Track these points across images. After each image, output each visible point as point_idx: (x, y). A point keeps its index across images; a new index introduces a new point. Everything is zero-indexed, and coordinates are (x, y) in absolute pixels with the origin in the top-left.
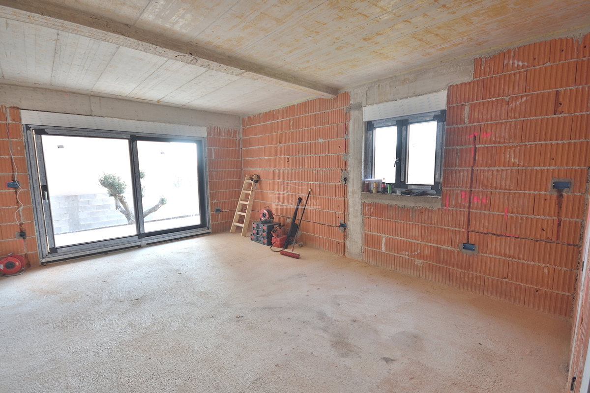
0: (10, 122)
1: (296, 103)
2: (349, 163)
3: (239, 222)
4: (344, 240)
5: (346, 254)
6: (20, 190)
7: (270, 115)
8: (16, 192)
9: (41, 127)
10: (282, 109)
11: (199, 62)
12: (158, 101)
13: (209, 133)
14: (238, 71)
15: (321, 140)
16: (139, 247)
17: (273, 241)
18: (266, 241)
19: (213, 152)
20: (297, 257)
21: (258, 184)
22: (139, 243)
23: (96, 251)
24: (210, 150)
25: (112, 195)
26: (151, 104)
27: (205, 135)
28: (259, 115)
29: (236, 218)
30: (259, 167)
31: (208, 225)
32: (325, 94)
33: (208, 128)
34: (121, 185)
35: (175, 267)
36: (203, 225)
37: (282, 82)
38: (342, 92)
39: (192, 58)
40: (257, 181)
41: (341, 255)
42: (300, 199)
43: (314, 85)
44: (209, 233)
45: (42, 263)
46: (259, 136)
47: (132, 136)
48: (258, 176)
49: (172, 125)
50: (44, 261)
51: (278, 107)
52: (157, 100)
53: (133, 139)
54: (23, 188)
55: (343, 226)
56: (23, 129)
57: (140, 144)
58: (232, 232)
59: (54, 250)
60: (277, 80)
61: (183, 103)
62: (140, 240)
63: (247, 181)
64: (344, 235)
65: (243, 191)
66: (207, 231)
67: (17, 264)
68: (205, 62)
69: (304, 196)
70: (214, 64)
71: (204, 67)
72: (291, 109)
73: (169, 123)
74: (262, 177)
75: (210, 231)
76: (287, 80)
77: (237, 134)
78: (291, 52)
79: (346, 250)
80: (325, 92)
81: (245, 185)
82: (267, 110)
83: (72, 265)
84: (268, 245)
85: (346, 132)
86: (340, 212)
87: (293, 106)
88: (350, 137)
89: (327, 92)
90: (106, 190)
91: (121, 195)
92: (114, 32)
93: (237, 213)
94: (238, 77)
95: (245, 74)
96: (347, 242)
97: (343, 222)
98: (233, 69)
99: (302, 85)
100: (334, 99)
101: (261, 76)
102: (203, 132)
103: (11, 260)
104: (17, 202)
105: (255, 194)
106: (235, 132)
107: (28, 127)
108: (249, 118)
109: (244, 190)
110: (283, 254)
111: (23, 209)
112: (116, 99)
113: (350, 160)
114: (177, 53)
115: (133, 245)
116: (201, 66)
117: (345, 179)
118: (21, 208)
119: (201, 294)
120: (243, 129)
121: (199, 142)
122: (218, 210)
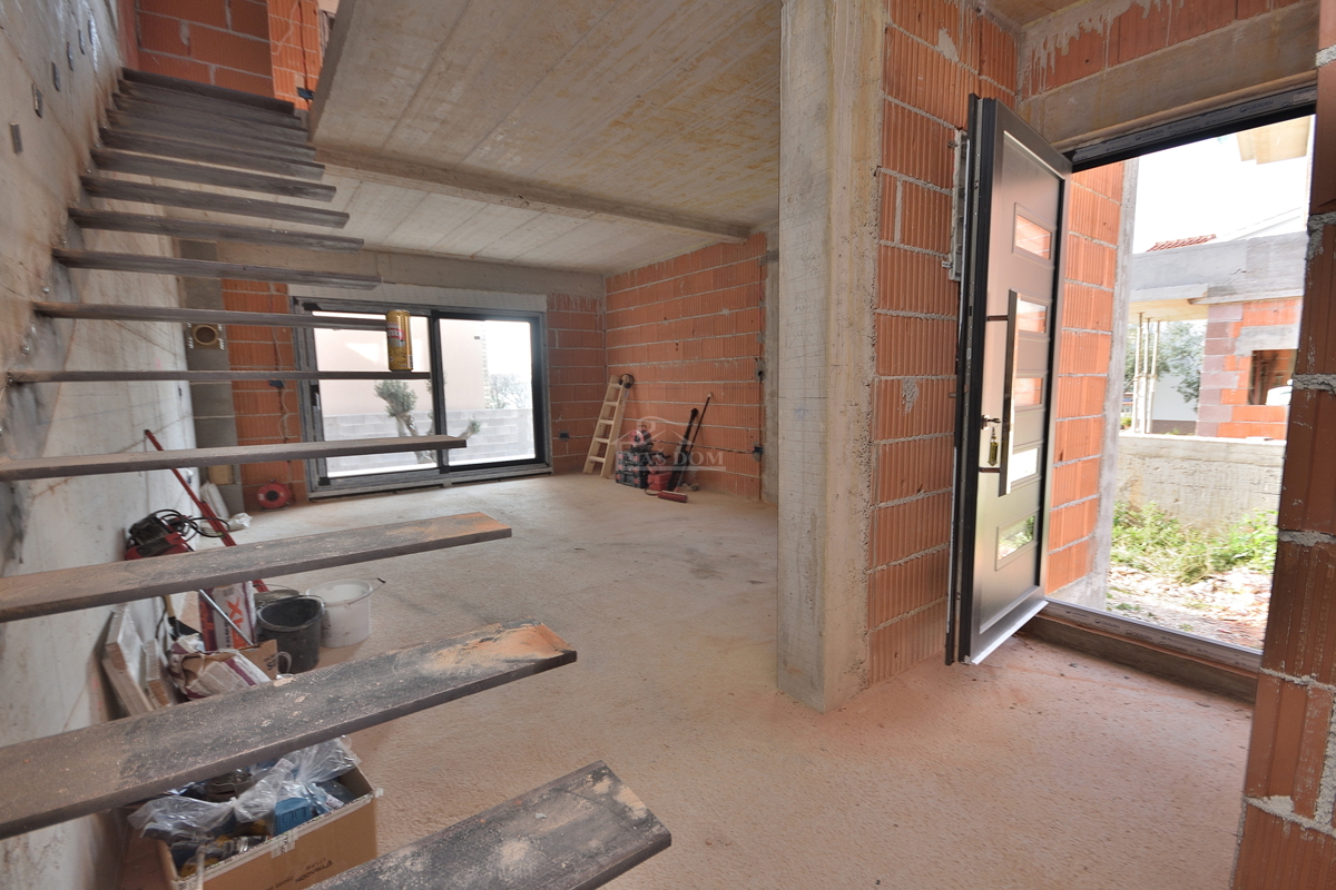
0: (274, 293)
1: (688, 252)
2: (766, 347)
3: (599, 455)
4: (760, 474)
5: (764, 496)
6: (287, 391)
7: (651, 272)
8: (280, 394)
9: (313, 301)
10: (667, 262)
11: (531, 205)
12: (472, 257)
13: (550, 305)
14: (585, 213)
15: (725, 312)
16: (441, 486)
17: (649, 481)
18: (638, 481)
19: (557, 337)
20: (683, 500)
21: (630, 391)
22: (441, 481)
23: (381, 488)
24: (552, 333)
25: (393, 415)
26: (461, 261)
27: (544, 308)
28: (632, 272)
29: (594, 447)
30: (634, 362)
31: (547, 460)
32: (726, 236)
33: (549, 296)
34: (408, 397)
35: (496, 507)
36: (540, 457)
37: (652, 224)
38: (754, 231)
39: (521, 201)
40: (628, 386)
41: (756, 499)
42: (695, 412)
43: (706, 225)
44: (549, 474)
45: (311, 499)
46: (632, 308)
47: (433, 312)
48: (631, 377)
49: (492, 293)
50: (313, 495)
51: (662, 258)
52: (470, 254)
53: (435, 316)
54: (289, 388)
55: (759, 450)
56: (289, 302)
57: (444, 324)
58: (587, 473)
59: (325, 481)
60: (645, 222)
61: (510, 258)
62: (443, 475)
63: (612, 385)
64: (761, 467)
65: (606, 403)
66: (546, 470)
67: (282, 494)
68: (539, 204)
69: (700, 406)
70: (552, 208)
71: (539, 210)
72: (681, 262)
73: (488, 289)
74: (637, 377)
75: (550, 469)
76: (660, 221)
77: (598, 306)
78: (654, 186)
79: (764, 490)
80: (725, 234)
81: (610, 392)
82: (645, 263)
83: (350, 502)
84: (642, 488)
85: (762, 299)
86: (753, 429)
87: (685, 255)
88: (767, 305)
89: (729, 234)
90: (384, 404)
91: (408, 414)
92: (431, 180)
93: (596, 440)
94: (586, 220)
95: (596, 216)
96: (765, 476)
97: (758, 445)
98: (577, 211)
99: (686, 226)
100: (745, 244)
101: (618, 217)
102: (540, 303)
103: (275, 488)
104: (282, 408)
105: (627, 407)
106: (594, 303)
107: (295, 300)
108: (617, 277)
109: (608, 400)
110: (661, 497)
111: (288, 418)
112: (411, 255)
113: (767, 341)
114: (503, 198)
115: (432, 482)
116: (534, 209)
117: (761, 373)
118: (286, 416)
119: (531, 531)
120: (608, 297)
121: (534, 320)
122: (564, 436)
